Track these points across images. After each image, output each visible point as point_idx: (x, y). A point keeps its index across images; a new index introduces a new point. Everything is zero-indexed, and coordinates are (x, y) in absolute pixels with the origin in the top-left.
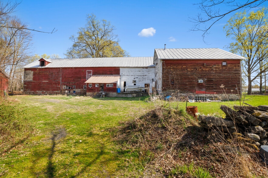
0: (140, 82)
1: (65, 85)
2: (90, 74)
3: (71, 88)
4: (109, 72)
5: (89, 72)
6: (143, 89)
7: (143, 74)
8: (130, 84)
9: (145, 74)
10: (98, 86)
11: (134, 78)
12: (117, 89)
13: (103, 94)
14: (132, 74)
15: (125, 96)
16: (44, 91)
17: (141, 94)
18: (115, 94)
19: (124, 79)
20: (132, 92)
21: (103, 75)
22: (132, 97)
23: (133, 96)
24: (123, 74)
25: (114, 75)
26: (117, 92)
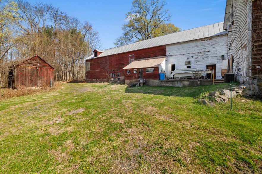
0: (197, 64)
1: (111, 72)
2: (132, 59)
3: (116, 76)
4: (152, 53)
5: (132, 57)
6: (204, 74)
7: (203, 51)
8: (181, 67)
9: (207, 50)
10: (136, 72)
11: (188, 58)
12: (160, 74)
13: (141, 81)
14: (184, 52)
15: (171, 85)
16: (97, 79)
17: (199, 82)
18: (156, 82)
19: (173, 60)
20: (185, 78)
21: (145, 59)
22: (182, 85)
23: (184, 85)
24: (171, 54)
25: (158, 57)
26: (160, 79)
